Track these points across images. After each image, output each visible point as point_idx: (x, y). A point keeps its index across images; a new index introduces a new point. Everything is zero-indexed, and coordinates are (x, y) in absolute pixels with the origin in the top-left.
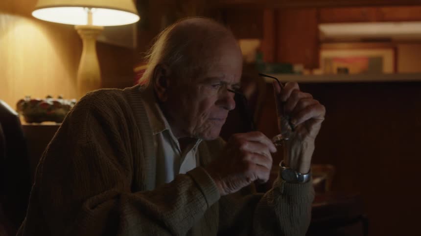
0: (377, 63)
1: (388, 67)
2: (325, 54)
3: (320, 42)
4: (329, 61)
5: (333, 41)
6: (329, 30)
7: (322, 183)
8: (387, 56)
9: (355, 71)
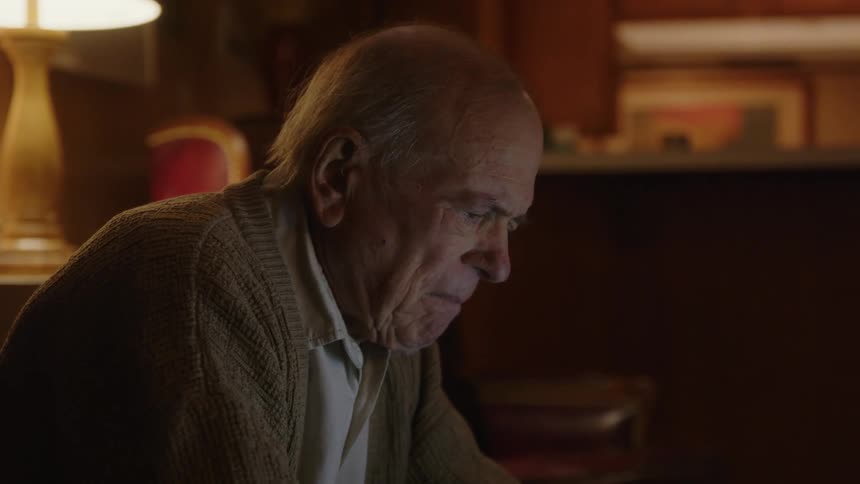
0: (762, 121)
1: (790, 132)
2: (636, 99)
3: (619, 69)
4: (644, 116)
5: (654, 66)
6: (642, 38)
7: (625, 427)
8: (788, 104)
9: (706, 141)
